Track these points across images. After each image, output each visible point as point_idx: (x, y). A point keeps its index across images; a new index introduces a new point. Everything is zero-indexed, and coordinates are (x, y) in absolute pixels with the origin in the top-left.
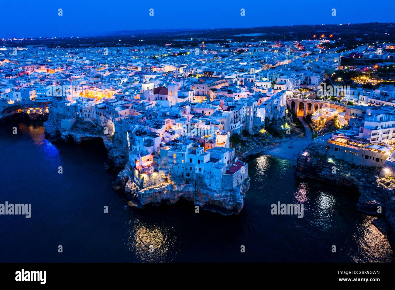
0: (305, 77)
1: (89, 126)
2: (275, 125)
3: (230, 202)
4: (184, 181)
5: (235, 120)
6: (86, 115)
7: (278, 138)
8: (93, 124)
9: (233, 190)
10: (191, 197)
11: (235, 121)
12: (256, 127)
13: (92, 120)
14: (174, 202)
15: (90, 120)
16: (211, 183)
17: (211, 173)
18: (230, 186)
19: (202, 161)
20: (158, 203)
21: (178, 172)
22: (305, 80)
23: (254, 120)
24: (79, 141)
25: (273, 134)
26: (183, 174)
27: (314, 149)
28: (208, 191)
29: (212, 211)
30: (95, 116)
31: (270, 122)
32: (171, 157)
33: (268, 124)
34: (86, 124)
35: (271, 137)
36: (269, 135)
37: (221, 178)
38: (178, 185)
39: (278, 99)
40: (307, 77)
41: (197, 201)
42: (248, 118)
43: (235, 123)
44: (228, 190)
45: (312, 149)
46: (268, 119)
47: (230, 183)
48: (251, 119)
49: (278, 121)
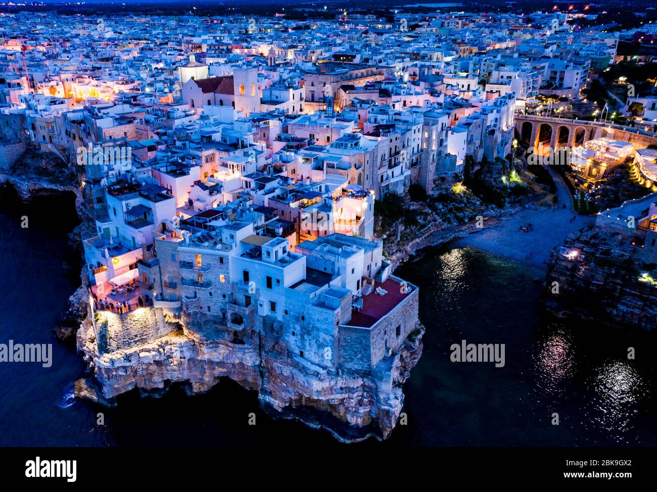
0: (552, 72)
1: (51, 162)
2: (489, 175)
3: (361, 405)
4: (229, 334)
5: (393, 160)
6: (44, 137)
7: (494, 206)
8: (60, 158)
9: (370, 372)
10: (250, 379)
11: (393, 163)
12: (443, 179)
13: (58, 150)
14: (202, 390)
16: (304, 348)
17: (303, 318)
18: (361, 359)
19: (278, 281)
20: (156, 390)
21: (209, 308)
22: (551, 78)
23: (438, 160)
24: (26, 197)
25: (482, 196)
26: (224, 314)
27: (597, 241)
28: (295, 371)
29: (307, 424)
30: (64, 141)
31: (477, 168)
32: (189, 263)
33: (471, 172)
34: (43, 158)
35: (478, 203)
36: (474, 199)
37: (333, 336)
38: (211, 346)
39: (498, 112)
40: (555, 73)
41: (265, 392)
42: (423, 156)
43: (390, 167)
44: (357, 371)
45: (592, 241)
46: (473, 161)
47: (363, 352)
48: (431, 157)
49: (495, 166)
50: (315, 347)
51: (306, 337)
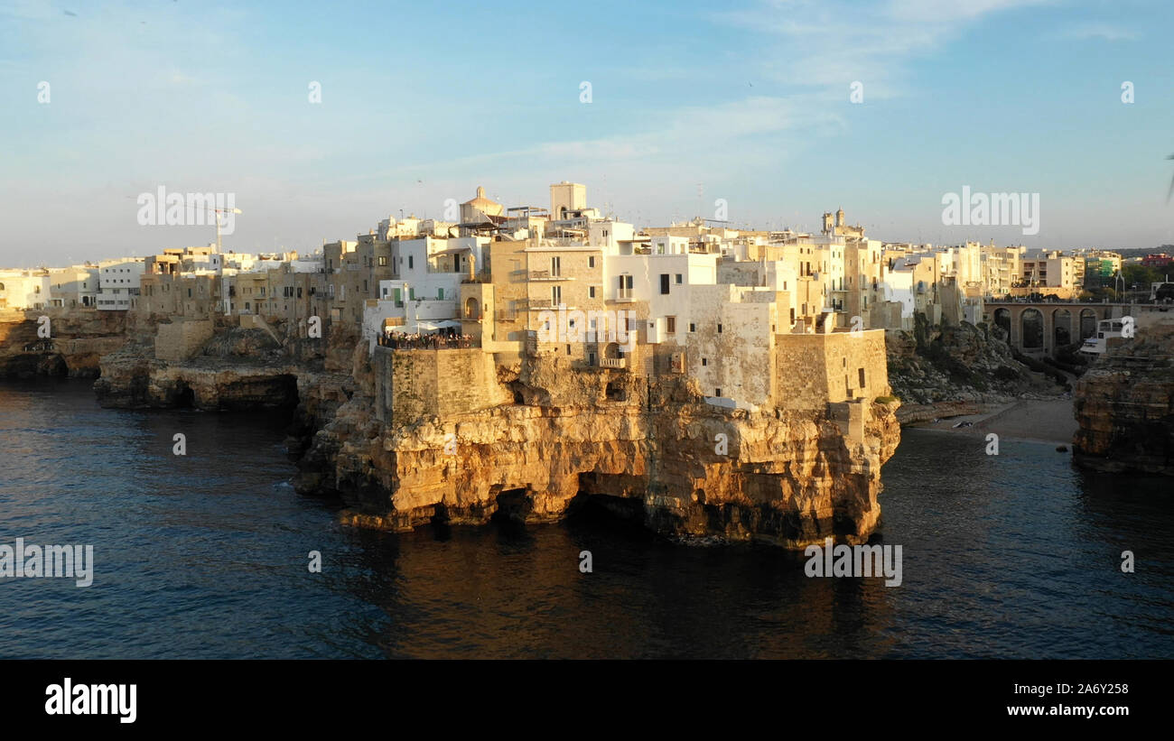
0: (1025, 264)
2: (954, 347)
3: (817, 476)
4: (598, 389)
6: (248, 307)
7: (970, 388)
9: (829, 413)
10: (631, 469)
13: (268, 324)
15: (263, 325)
17: (720, 329)
18: (814, 390)
19: (679, 278)
21: (569, 347)
22: (1026, 274)
23: (874, 308)
24: (210, 396)
25: (948, 373)
26: (592, 356)
28: (708, 424)
30: (280, 308)
31: (934, 335)
32: (540, 273)
33: (926, 341)
34: (243, 338)
35: (945, 380)
36: (937, 375)
37: (768, 348)
40: (1032, 265)
42: (849, 297)
44: (807, 414)
46: (927, 322)
47: (816, 378)
48: (863, 300)
49: (962, 333)
50: (740, 374)
51: (725, 361)
